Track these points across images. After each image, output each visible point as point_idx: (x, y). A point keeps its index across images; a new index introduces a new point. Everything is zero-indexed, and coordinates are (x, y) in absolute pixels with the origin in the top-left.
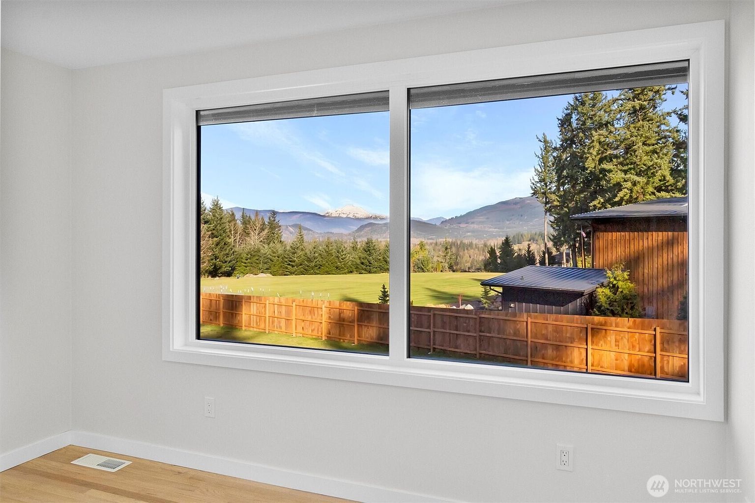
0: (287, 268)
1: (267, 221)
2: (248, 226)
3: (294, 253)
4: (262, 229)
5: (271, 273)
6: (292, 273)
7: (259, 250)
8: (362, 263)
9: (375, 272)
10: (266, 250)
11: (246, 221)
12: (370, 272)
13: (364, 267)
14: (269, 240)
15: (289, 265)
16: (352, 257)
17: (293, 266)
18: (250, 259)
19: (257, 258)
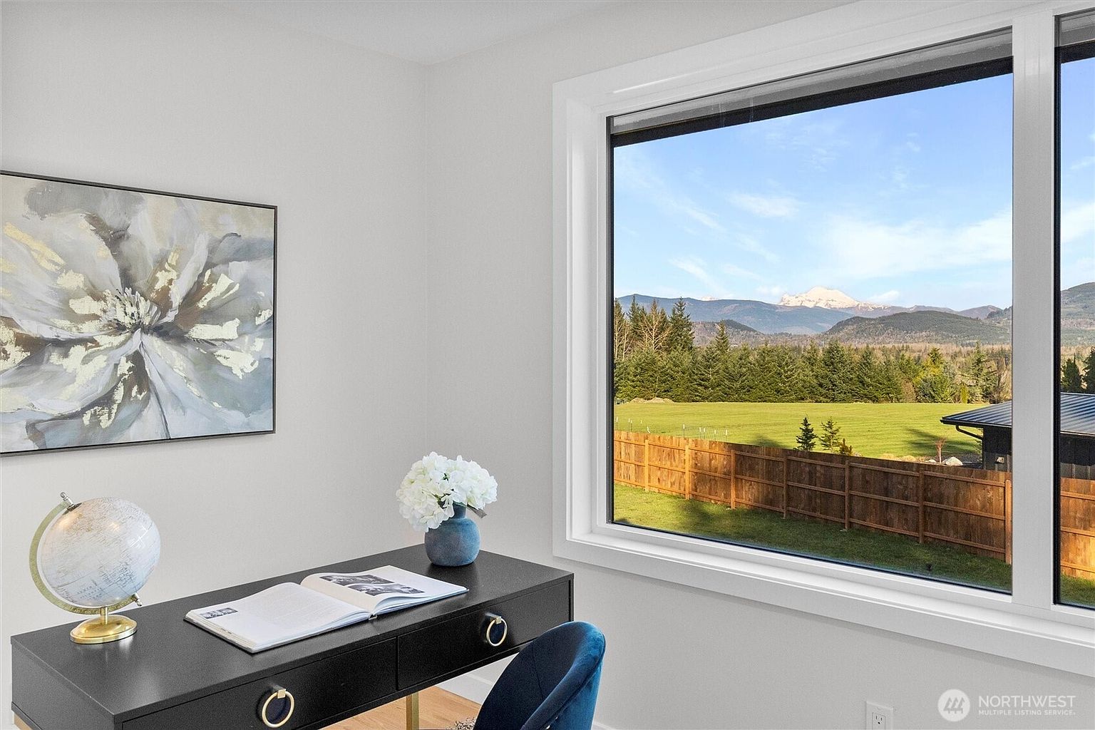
0: (696, 390)
1: (669, 315)
2: (640, 323)
3: (708, 367)
4: (662, 329)
5: (671, 398)
6: (704, 399)
7: (654, 362)
8: (821, 385)
9: (843, 400)
10: (663, 360)
11: (638, 316)
12: (833, 400)
13: (824, 392)
14: (670, 345)
15: (700, 385)
16: (803, 374)
17: (706, 387)
18: (640, 374)
19: (651, 373)
